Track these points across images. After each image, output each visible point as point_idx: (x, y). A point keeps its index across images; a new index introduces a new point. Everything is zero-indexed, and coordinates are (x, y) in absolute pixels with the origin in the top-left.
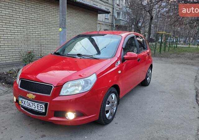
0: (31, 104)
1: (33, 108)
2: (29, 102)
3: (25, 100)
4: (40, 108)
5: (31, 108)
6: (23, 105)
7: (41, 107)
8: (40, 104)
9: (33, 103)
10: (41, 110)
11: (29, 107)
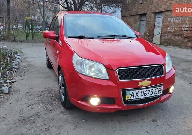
0: (147, 92)
1: (149, 96)
2: (144, 90)
3: (137, 91)
4: (157, 92)
5: (147, 96)
6: (135, 98)
7: (159, 90)
8: (158, 88)
9: (150, 89)
10: (159, 93)
11: (144, 96)
